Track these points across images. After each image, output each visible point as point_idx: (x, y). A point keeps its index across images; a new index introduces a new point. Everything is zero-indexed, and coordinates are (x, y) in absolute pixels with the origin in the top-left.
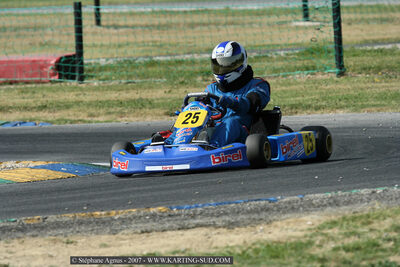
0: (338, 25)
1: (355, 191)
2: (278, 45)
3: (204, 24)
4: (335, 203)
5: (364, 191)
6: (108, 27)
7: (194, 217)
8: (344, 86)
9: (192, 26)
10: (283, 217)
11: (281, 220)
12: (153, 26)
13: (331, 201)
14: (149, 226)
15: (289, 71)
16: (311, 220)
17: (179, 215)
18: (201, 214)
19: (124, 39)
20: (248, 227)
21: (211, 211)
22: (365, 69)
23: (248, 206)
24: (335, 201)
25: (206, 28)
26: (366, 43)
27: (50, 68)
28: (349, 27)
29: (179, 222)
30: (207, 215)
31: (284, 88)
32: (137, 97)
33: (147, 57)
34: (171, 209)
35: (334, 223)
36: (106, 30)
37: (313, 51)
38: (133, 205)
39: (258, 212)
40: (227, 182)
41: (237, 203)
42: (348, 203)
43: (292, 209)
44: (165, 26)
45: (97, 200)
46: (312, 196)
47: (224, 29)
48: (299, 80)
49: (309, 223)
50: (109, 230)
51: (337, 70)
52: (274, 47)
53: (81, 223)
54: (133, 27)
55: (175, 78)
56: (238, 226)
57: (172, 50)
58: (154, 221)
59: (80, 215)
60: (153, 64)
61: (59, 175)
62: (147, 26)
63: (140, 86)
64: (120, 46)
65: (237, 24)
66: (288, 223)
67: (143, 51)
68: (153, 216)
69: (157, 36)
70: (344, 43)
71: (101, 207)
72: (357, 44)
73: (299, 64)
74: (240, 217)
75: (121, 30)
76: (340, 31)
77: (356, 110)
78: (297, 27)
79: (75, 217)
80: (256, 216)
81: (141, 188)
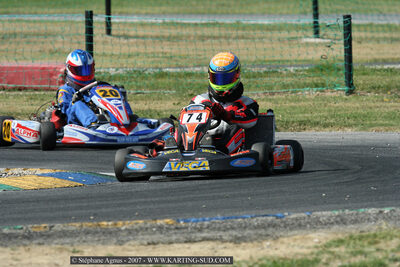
0: (348, 43)
1: (362, 210)
2: (288, 61)
3: (215, 38)
4: (342, 221)
5: (371, 211)
6: (118, 36)
7: (200, 230)
8: (353, 104)
9: (203, 38)
10: (290, 233)
11: (288, 237)
12: (163, 37)
13: (338, 219)
14: (155, 238)
15: (299, 87)
16: (318, 237)
17: (186, 228)
18: (208, 227)
19: (134, 49)
20: (255, 243)
21: (218, 225)
22: (374, 88)
23: (255, 222)
24: (342, 220)
25: (216, 41)
26: (376, 61)
27: (60, 75)
28: (359, 45)
29: (186, 235)
30: (214, 229)
31: (293, 104)
32: (146, 107)
33: (157, 68)
34: (178, 221)
35: (341, 242)
36: (116, 40)
37: (323, 68)
38: (140, 217)
39: (264, 228)
40: (234, 196)
41: (244, 218)
42: (355, 222)
43: (299, 225)
44: (174, 37)
45: (104, 210)
46: (319, 213)
47: (235, 42)
48: (307, 97)
49: (317, 240)
50: (115, 240)
51: (346, 88)
52: (283, 63)
53: (87, 233)
54: (143, 37)
55: (184, 90)
56: (245, 241)
57: (182, 62)
58: (161, 233)
59: (87, 225)
60: (163, 75)
61: (66, 183)
62: (157, 37)
63: (148, 98)
64: (129, 56)
65: (247, 38)
66: (295, 240)
67: (153, 62)
68: (160, 228)
69: (167, 48)
70: (354, 61)
71: (108, 217)
72: (367, 63)
73: (308, 81)
74: (247, 232)
75: (132, 40)
76: (351, 49)
77: (364, 129)
78: (307, 44)
79: (82, 226)
80: (262, 232)
81: (149, 200)
